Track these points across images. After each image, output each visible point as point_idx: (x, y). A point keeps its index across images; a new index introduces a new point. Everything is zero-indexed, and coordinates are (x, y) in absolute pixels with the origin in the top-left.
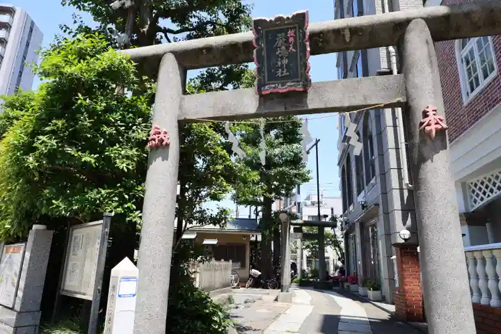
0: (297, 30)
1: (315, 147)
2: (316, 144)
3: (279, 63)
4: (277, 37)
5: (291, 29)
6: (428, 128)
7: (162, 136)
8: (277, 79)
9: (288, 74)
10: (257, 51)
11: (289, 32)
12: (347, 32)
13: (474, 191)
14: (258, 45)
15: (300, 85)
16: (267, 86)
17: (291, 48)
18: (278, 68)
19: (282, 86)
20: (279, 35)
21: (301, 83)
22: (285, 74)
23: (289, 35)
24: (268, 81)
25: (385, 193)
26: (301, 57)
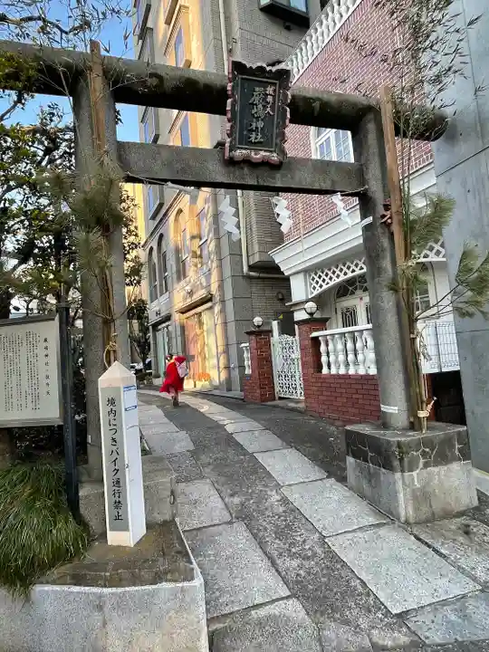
0: (277, 89)
4: (255, 91)
5: (271, 84)
6: (390, 221)
8: (251, 143)
9: (262, 140)
10: (231, 103)
11: (268, 89)
12: (317, 105)
13: (313, 279)
14: (233, 95)
15: (275, 157)
16: (238, 151)
17: (268, 109)
18: (251, 131)
19: (256, 154)
20: (257, 89)
21: (275, 155)
22: (259, 139)
23: (268, 92)
24: (239, 144)
25: (221, 280)
26: (278, 124)
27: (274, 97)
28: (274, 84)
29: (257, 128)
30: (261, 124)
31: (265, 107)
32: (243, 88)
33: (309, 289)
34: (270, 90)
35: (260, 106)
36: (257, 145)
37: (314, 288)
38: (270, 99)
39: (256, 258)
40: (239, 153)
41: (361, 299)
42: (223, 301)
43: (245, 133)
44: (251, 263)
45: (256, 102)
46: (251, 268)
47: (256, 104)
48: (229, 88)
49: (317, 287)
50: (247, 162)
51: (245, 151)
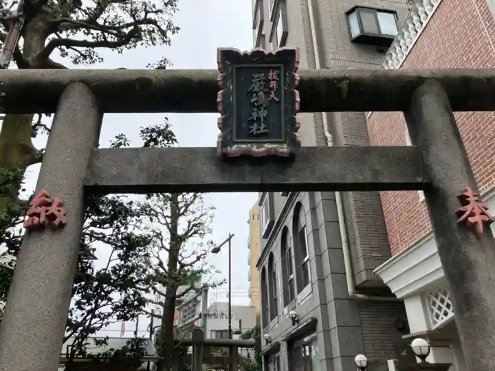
0: (282, 73)
1: (228, 243)
2: (229, 240)
3: (255, 116)
4: (253, 78)
5: (274, 69)
6: (471, 220)
7: (53, 209)
8: (251, 136)
9: (266, 131)
10: (223, 94)
11: (270, 74)
12: (344, 85)
13: (434, 304)
14: (225, 86)
15: (284, 149)
16: (235, 146)
17: (273, 96)
18: (252, 122)
19: (258, 148)
20: (256, 76)
21: (285, 146)
22: (261, 131)
23: (270, 78)
24: (237, 138)
25: (324, 304)
26: (286, 109)
27: (278, 82)
28: (279, 68)
29: (258, 119)
30: (263, 113)
31: (267, 94)
32: (238, 76)
33: (432, 318)
34: (272, 75)
35: (261, 94)
36: (260, 137)
37: (437, 316)
38: (273, 84)
39: (363, 277)
40: (234, 149)
42: (327, 331)
43: (244, 125)
44: (358, 283)
45: (256, 89)
46: (358, 289)
47: (256, 93)
48: (219, 79)
49: (441, 315)
50: (247, 158)
51: (244, 146)
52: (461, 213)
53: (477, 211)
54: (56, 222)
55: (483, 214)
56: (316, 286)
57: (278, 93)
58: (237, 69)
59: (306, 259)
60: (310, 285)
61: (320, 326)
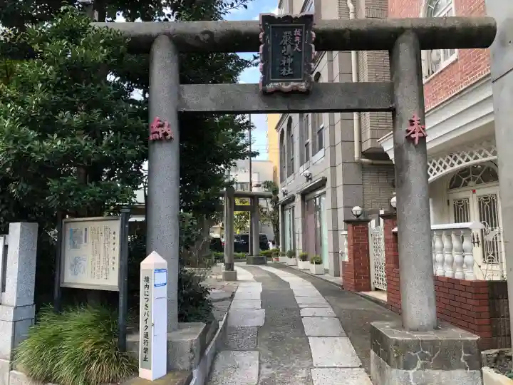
0: (304, 30)
3: (284, 62)
4: (284, 35)
5: (298, 27)
6: (412, 136)
7: (165, 129)
8: (282, 76)
9: (292, 73)
10: (263, 48)
11: (295, 31)
12: (347, 35)
14: (265, 41)
15: (303, 86)
16: (271, 84)
17: (297, 48)
18: (282, 67)
19: (286, 85)
20: (286, 33)
21: (303, 84)
22: (289, 73)
23: (295, 34)
24: (272, 78)
25: (333, 166)
26: (305, 58)
27: (301, 37)
28: (301, 27)
29: (287, 64)
30: (290, 60)
31: (293, 46)
32: (273, 33)
34: (297, 32)
35: (289, 46)
36: (288, 77)
38: (297, 39)
40: (270, 87)
41: (474, 191)
43: (278, 68)
44: (364, 149)
45: (286, 43)
46: (363, 154)
47: (285, 45)
48: (261, 36)
50: (278, 92)
51: (277, 84)
52: (408, 131)
53: (417, 131)
54: (169, 137)
55: (420, 132)
56: (328, 151)
57: (300, 46)
58: (272, 27)
59: (321, 127)
60: (323, 150)
61: (328, 184)
